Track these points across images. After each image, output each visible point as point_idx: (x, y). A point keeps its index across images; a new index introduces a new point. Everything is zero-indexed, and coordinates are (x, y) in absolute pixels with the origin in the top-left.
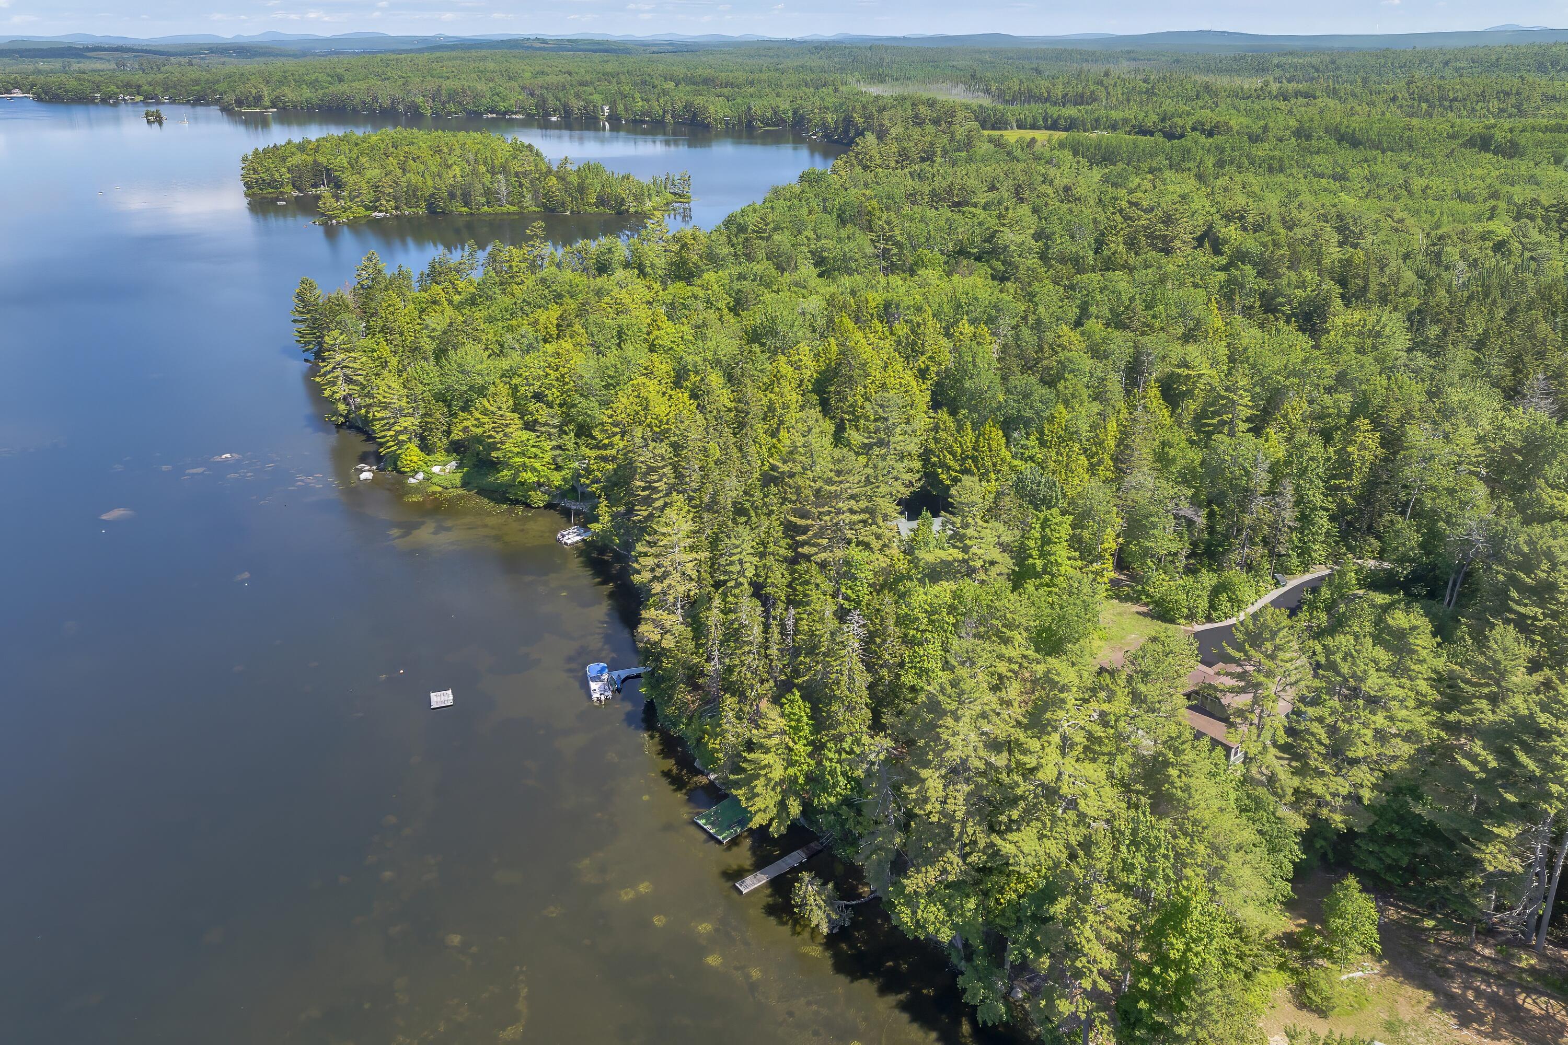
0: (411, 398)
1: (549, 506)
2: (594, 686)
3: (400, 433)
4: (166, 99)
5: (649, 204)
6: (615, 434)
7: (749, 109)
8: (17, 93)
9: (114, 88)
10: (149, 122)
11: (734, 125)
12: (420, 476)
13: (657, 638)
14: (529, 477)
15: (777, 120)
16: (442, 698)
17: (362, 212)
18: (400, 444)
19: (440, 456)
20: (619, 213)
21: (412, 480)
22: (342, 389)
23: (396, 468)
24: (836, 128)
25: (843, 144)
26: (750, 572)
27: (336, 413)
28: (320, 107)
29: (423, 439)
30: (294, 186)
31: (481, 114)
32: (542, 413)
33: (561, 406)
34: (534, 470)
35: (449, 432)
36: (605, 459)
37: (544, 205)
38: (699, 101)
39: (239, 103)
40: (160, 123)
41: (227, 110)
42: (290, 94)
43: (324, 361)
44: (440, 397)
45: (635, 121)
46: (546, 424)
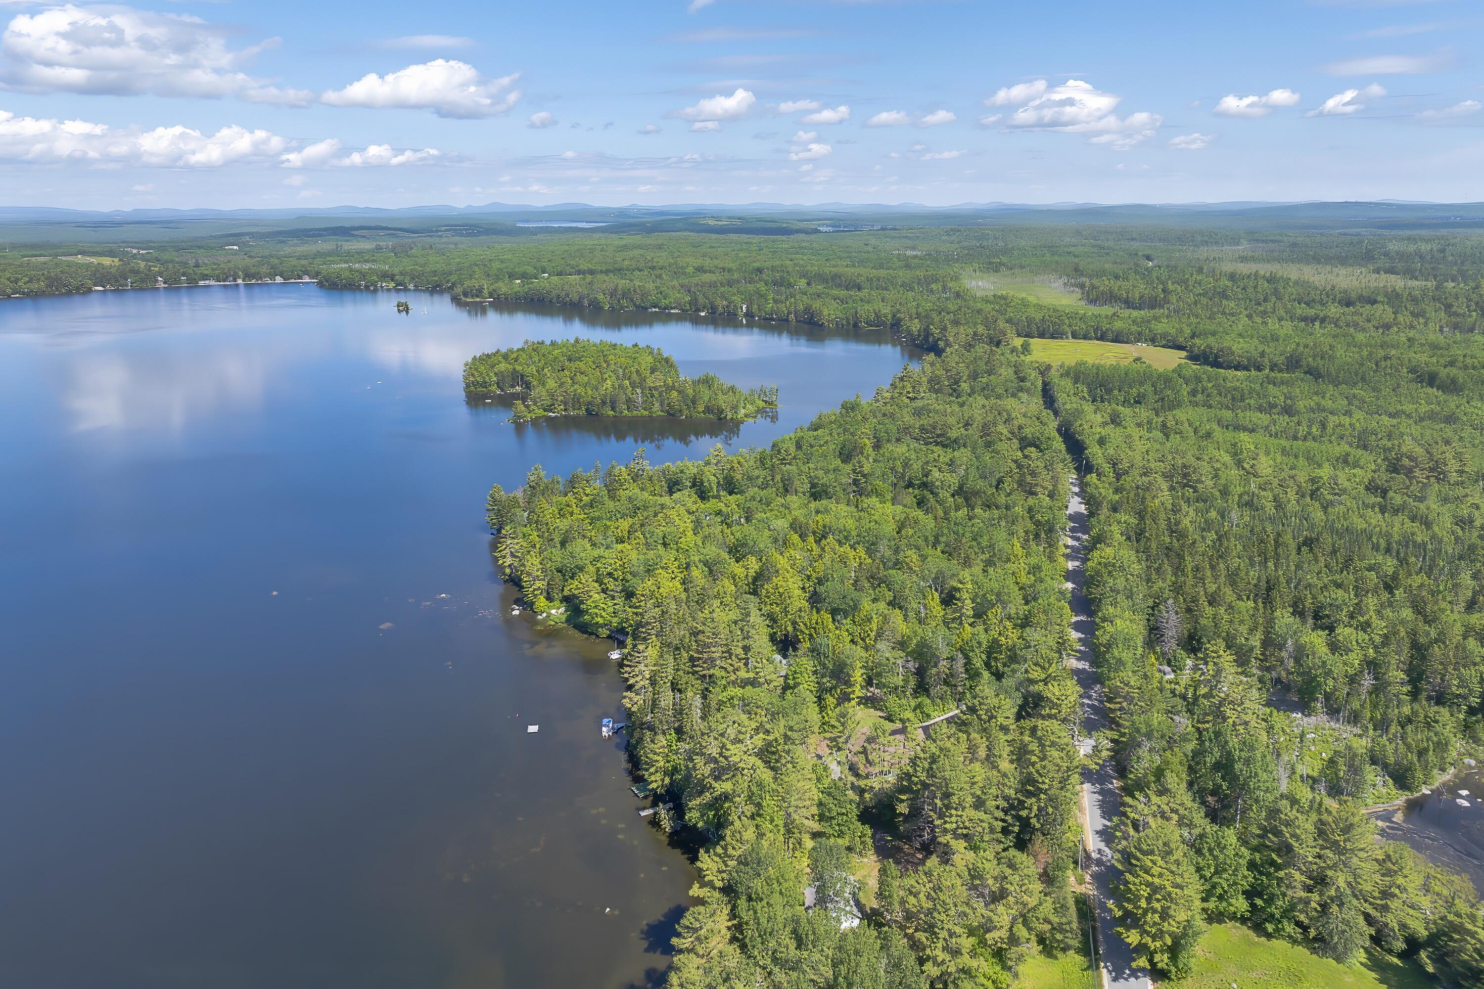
0: (544, 571)
1: (609, 637)
2: (604, 729)
3: (535, 590)
4: (411, 287)
5: (743, 412)
6: (642, 601)
7: (856, 313)
8: (307, 279)
9: (375, 278)
10: (399, 311)
11: (843, 326)
12: (544, 615)
13: (630, 706)
14: (600, 620)
15: (878, 321)
16: (533, 729)
17: (541, 412)
18: (535, 596)
19: (557, 603)
20: (720, 419)
21: (540, 617)
22: (509, 561)
23: (532, 609)
24: (919, 335)
25: (922, 348)
26: (670, 678)
27: (504, 574)
28: (525, 299)
29: (548, 593)
30: (498, 386)
31: (647, 309)
32: (611, 584)
33: (622, 580)
34: (602, 617)
35: (563, 590)
36: (636, 614)
37: (667, 412)
38: (816, 305)
39: (465, 294)
40: (407, 313)
41: (456, 300)
42: (503, 288)
43: (500, 543)
44: (559, 571)
45: (765, 319)
46: (612, 590)
